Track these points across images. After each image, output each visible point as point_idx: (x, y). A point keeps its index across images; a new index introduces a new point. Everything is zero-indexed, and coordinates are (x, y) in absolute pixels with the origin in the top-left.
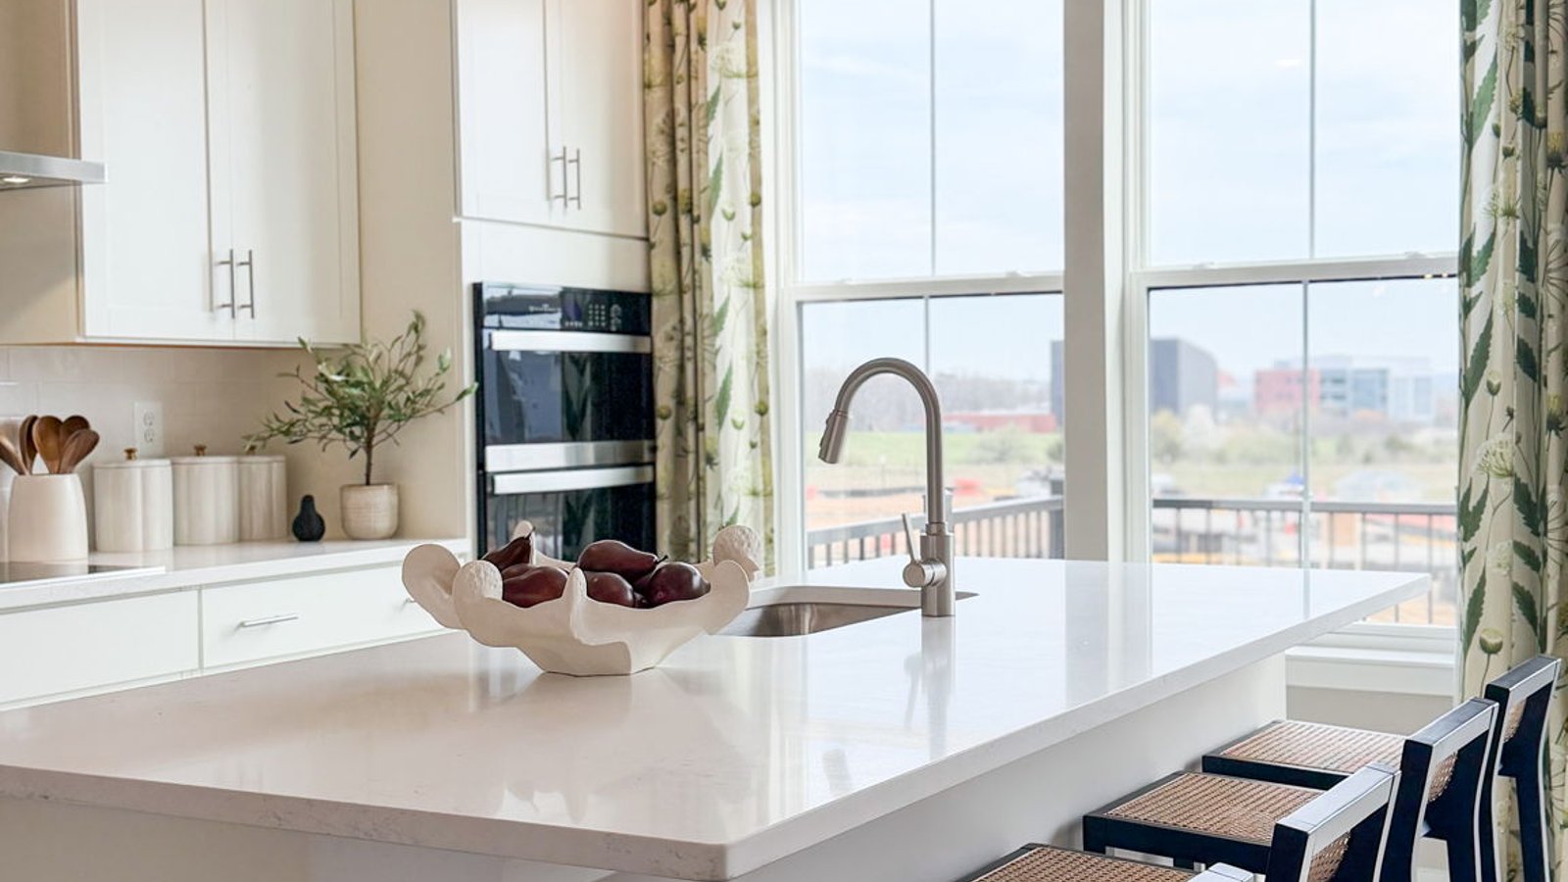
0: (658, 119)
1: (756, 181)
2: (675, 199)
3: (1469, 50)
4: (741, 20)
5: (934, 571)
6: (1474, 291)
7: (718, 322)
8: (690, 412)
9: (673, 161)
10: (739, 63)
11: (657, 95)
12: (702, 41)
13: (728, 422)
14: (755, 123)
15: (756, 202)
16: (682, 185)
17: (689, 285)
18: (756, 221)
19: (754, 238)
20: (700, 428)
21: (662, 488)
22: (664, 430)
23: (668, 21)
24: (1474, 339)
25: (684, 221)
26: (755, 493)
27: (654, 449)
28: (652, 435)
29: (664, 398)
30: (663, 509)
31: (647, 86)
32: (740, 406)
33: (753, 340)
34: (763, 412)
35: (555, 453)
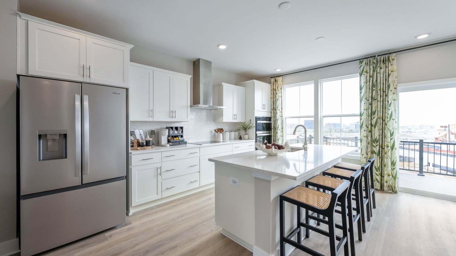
0: (272, 101)
1: (282, 107)
2: (274, 108)
3: (361, 93)
4: (280, 92)
5: (306, 146)
6: (362, 118)
7: (278, 120)
8: (275, 128)
9: (274, 105)
10: (280, 96)
11: (272, 99)
12: (277, 94)
13: (279, 129)
14: (282, 101)
15: (282, 109)
16: (275, 107)
17: (275, 116)
18: (282, 110)
19: (282, 112)
20: (276, 130)
21: (272, 135)
22: (272, 130)
23: (273, 92)
24: (362, 123)
25: (275, 111)
26: (281, 136)
27: (271, 132)
28: (271, 130)
29: (272, 127)
30: (272, 138)
31: (271, 98)
32: (280, 128)
33: (281, 121)
34: (282, 129)
35: (261, 132)
